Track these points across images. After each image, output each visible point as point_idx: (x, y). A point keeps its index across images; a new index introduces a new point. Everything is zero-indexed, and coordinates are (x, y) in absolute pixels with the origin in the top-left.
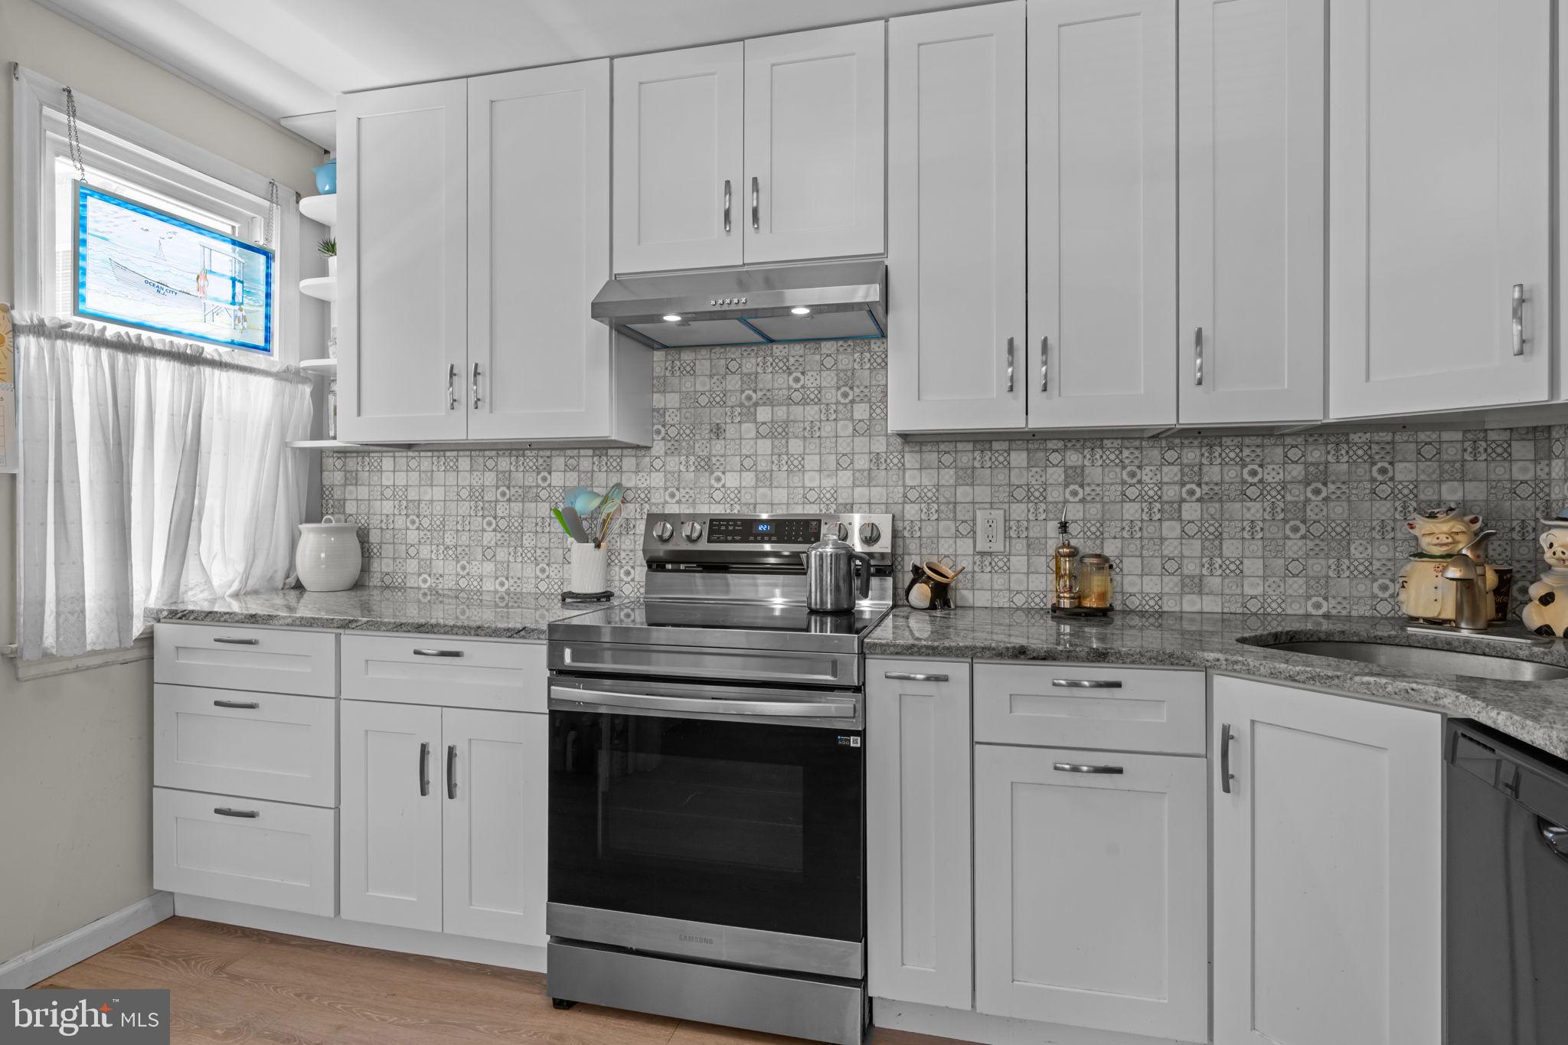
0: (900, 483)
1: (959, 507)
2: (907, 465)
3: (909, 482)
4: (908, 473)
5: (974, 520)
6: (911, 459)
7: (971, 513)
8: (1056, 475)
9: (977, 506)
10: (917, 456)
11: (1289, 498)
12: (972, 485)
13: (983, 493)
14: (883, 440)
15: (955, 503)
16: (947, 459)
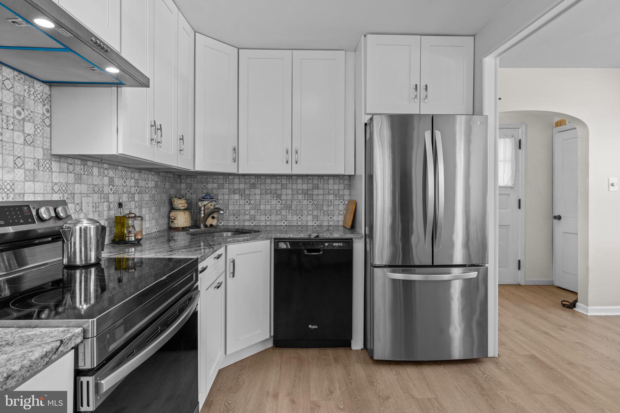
0: (50, 180)
1: (75, 196)
2: (54, 170)
3: (55, 181)
4: (54, 174)
5: (82, 203)
6: (55, 166)
7: (80, 200)
8: (106, 180)
9: (82, 195)
10: (58, 164)
11: (153, 193)
12: (80, 184)
13: (84, 188)
14: (41, 150)
15: (74, 194)
16: (71, 168)
